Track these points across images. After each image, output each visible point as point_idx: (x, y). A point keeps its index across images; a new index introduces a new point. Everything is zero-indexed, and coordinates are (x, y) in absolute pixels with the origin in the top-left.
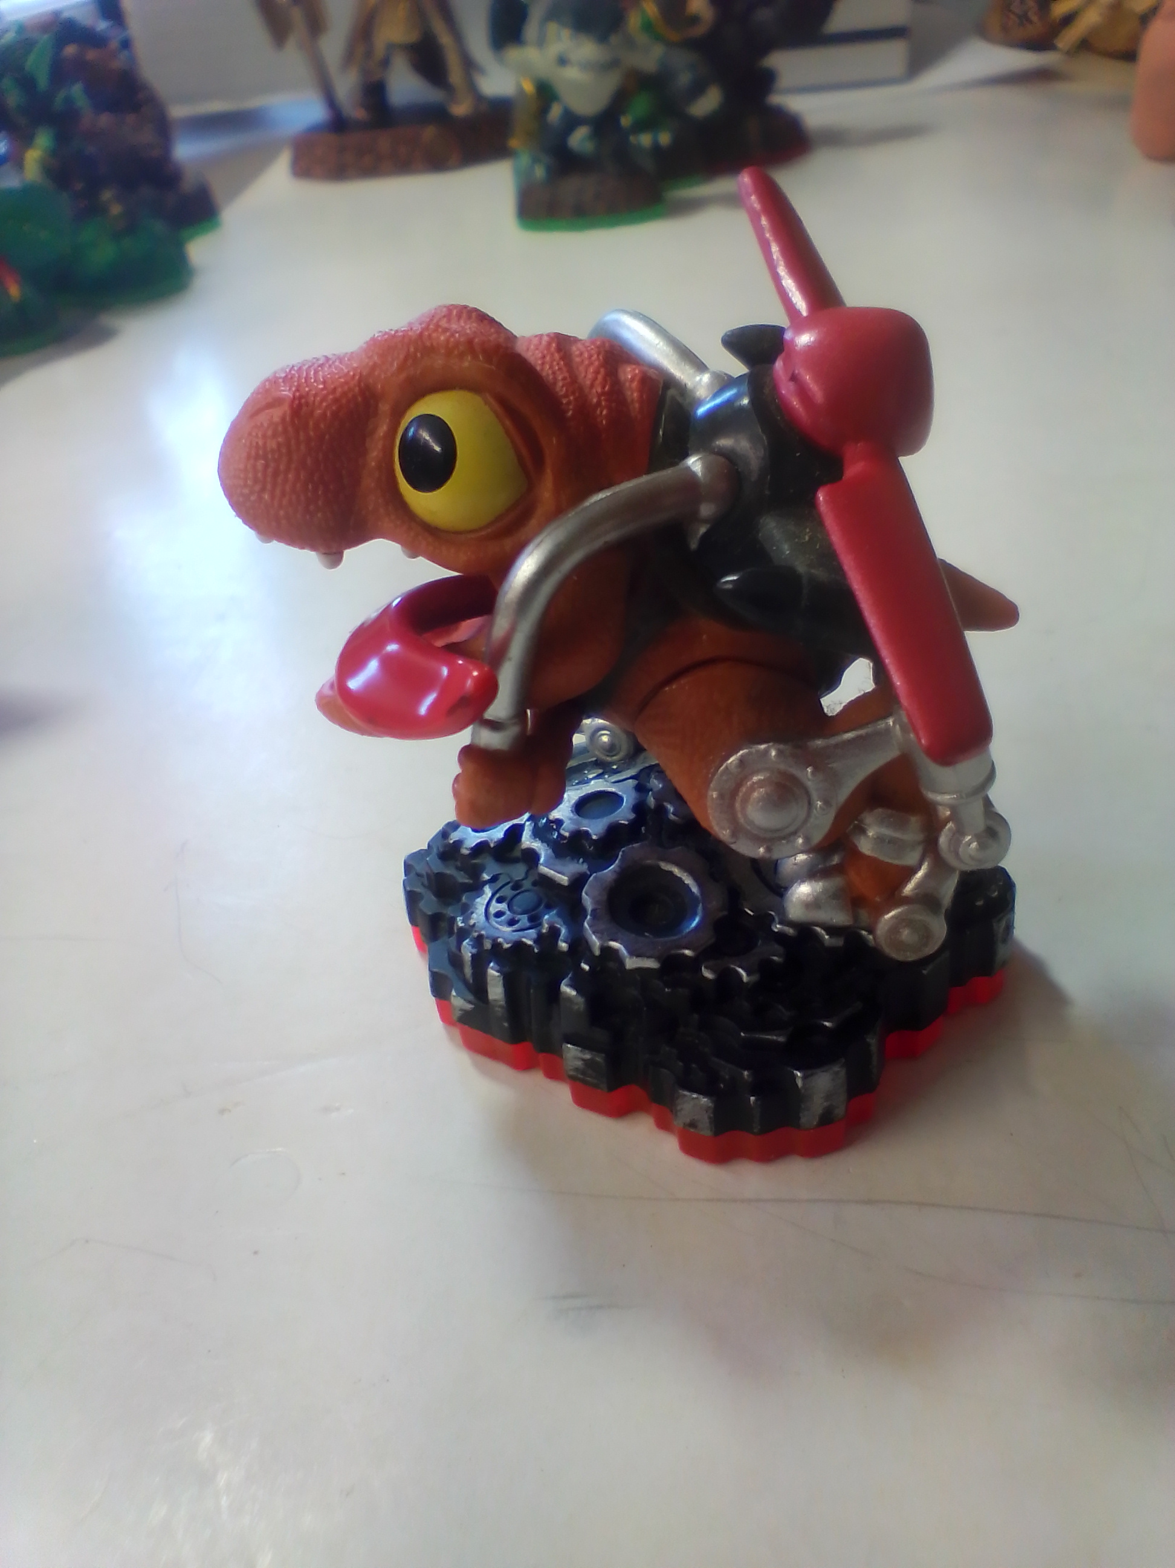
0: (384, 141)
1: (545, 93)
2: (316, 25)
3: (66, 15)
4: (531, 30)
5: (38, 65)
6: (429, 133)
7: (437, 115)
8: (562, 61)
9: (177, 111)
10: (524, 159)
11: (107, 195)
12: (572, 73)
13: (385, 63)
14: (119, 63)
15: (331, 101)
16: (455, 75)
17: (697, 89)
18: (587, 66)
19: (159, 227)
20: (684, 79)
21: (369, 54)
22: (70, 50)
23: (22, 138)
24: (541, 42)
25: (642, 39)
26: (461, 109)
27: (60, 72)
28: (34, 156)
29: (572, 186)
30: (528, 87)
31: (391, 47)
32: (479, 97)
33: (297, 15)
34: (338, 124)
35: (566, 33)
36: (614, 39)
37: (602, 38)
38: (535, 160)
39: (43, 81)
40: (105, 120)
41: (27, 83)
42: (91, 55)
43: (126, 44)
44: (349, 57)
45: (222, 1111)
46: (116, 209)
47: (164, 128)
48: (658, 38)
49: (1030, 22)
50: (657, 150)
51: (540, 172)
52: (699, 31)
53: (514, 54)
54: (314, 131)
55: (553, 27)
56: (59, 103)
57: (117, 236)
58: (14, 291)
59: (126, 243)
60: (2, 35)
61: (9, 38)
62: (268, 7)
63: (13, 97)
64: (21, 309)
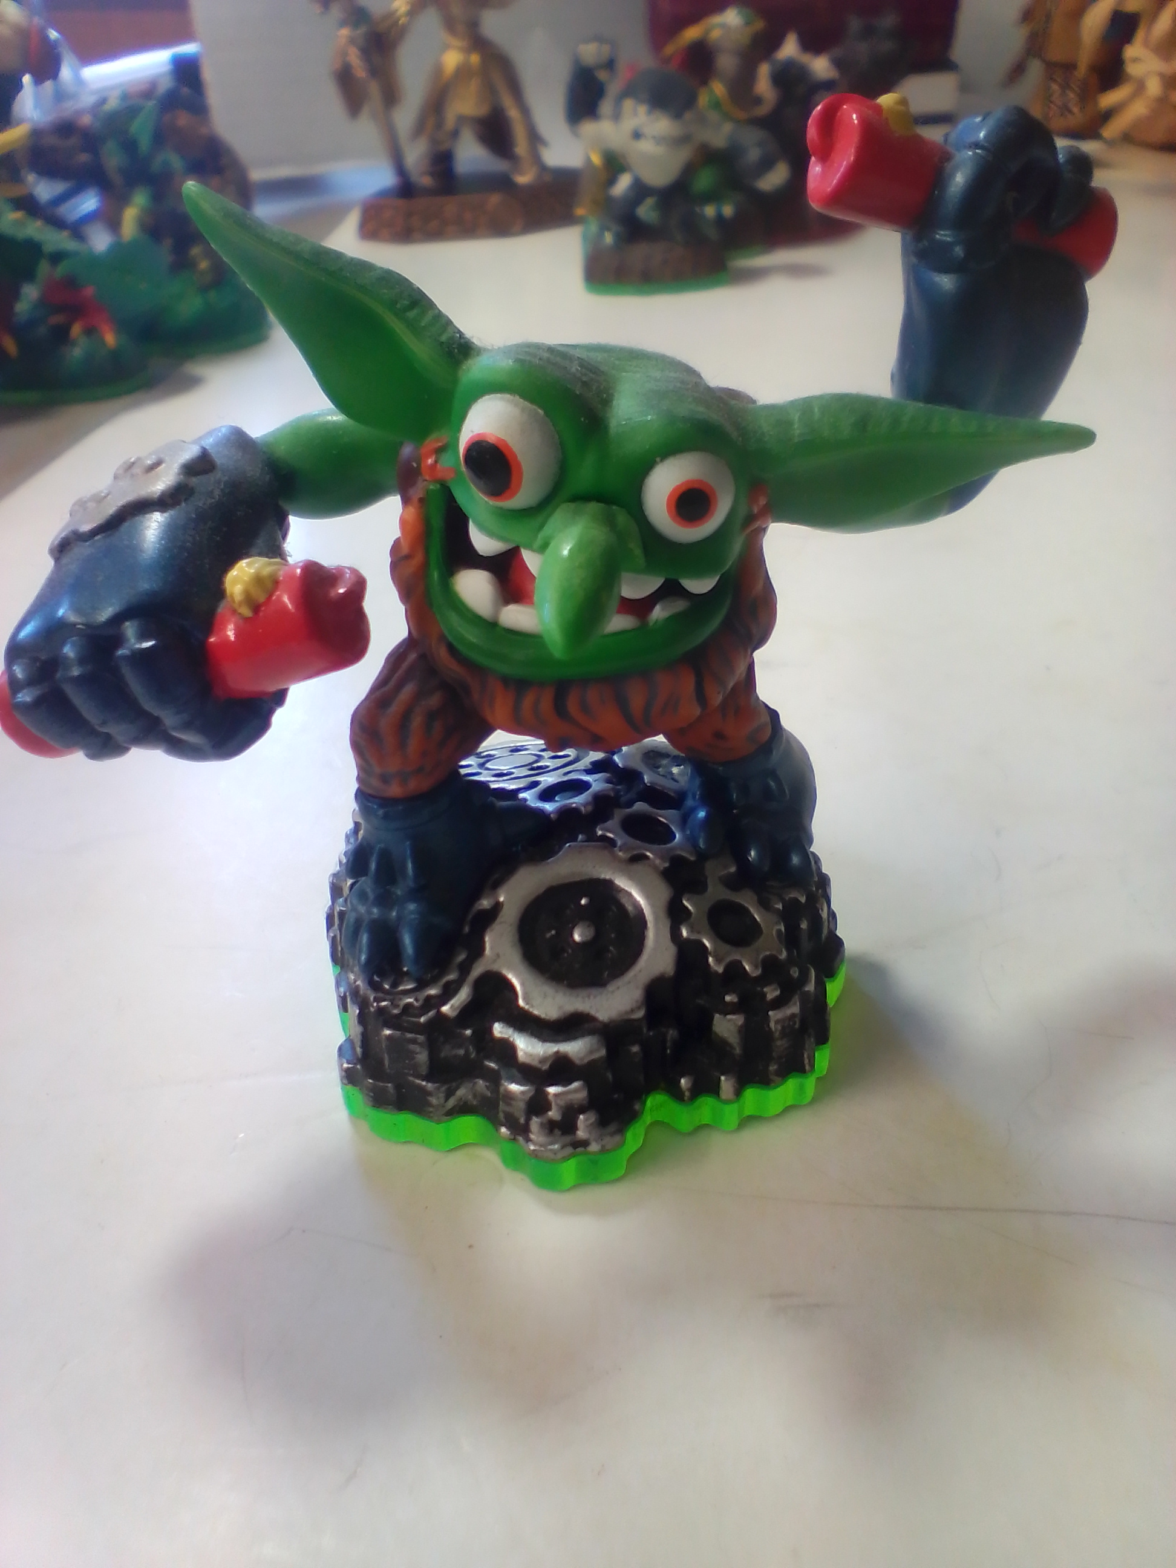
0: (450, 206)
1: (614, 164)
2: (391, 97)
4: (606, 107)
5: (141, 129)
6: (494, 199)
7: (503, 183)
8: (637, 135)
9: (257, 175)
10: (593, 227)
11: (198, 250)
12: (646, 146)
13: (455, 134)
15: (400, 169)
16: (521, 148)
17: (766, 165)
18: (659, 140)
20: (753, 155)
21: (439, 124)
22: (167, 117)
23: (117, 196)
24: (617, 117)
25: (713, 116)
26: (523, 179)
27: (160, 137)
28: (131, 216)
29: (640, 252)
30: (596, 159)
31: (462, 119)
32: (543, 168)
33: (374, 89)
34: (406, 189)
35: (642, 109)
36: (688, 116)
37: (677, 115)
38: (603, 228)
39: (145, 142)
41: (130, 146)
44: (419, 129)
46: (205, 264)
47: (245, 191)
48: (727, 117)
49: (1070, 111)
50: (720, 219)
51: (608, 238)
52: (763, 110)
53: (589, 128)
54: (384, 194)
55: (628, 104)
56: (156, 165)
57: (204, 289)
58: (110, 339)
59: (213, 295)
60: (104, 101)
61: (113, 104)
62: (345, 78)
63: (113, 159)
64: (115, 355)
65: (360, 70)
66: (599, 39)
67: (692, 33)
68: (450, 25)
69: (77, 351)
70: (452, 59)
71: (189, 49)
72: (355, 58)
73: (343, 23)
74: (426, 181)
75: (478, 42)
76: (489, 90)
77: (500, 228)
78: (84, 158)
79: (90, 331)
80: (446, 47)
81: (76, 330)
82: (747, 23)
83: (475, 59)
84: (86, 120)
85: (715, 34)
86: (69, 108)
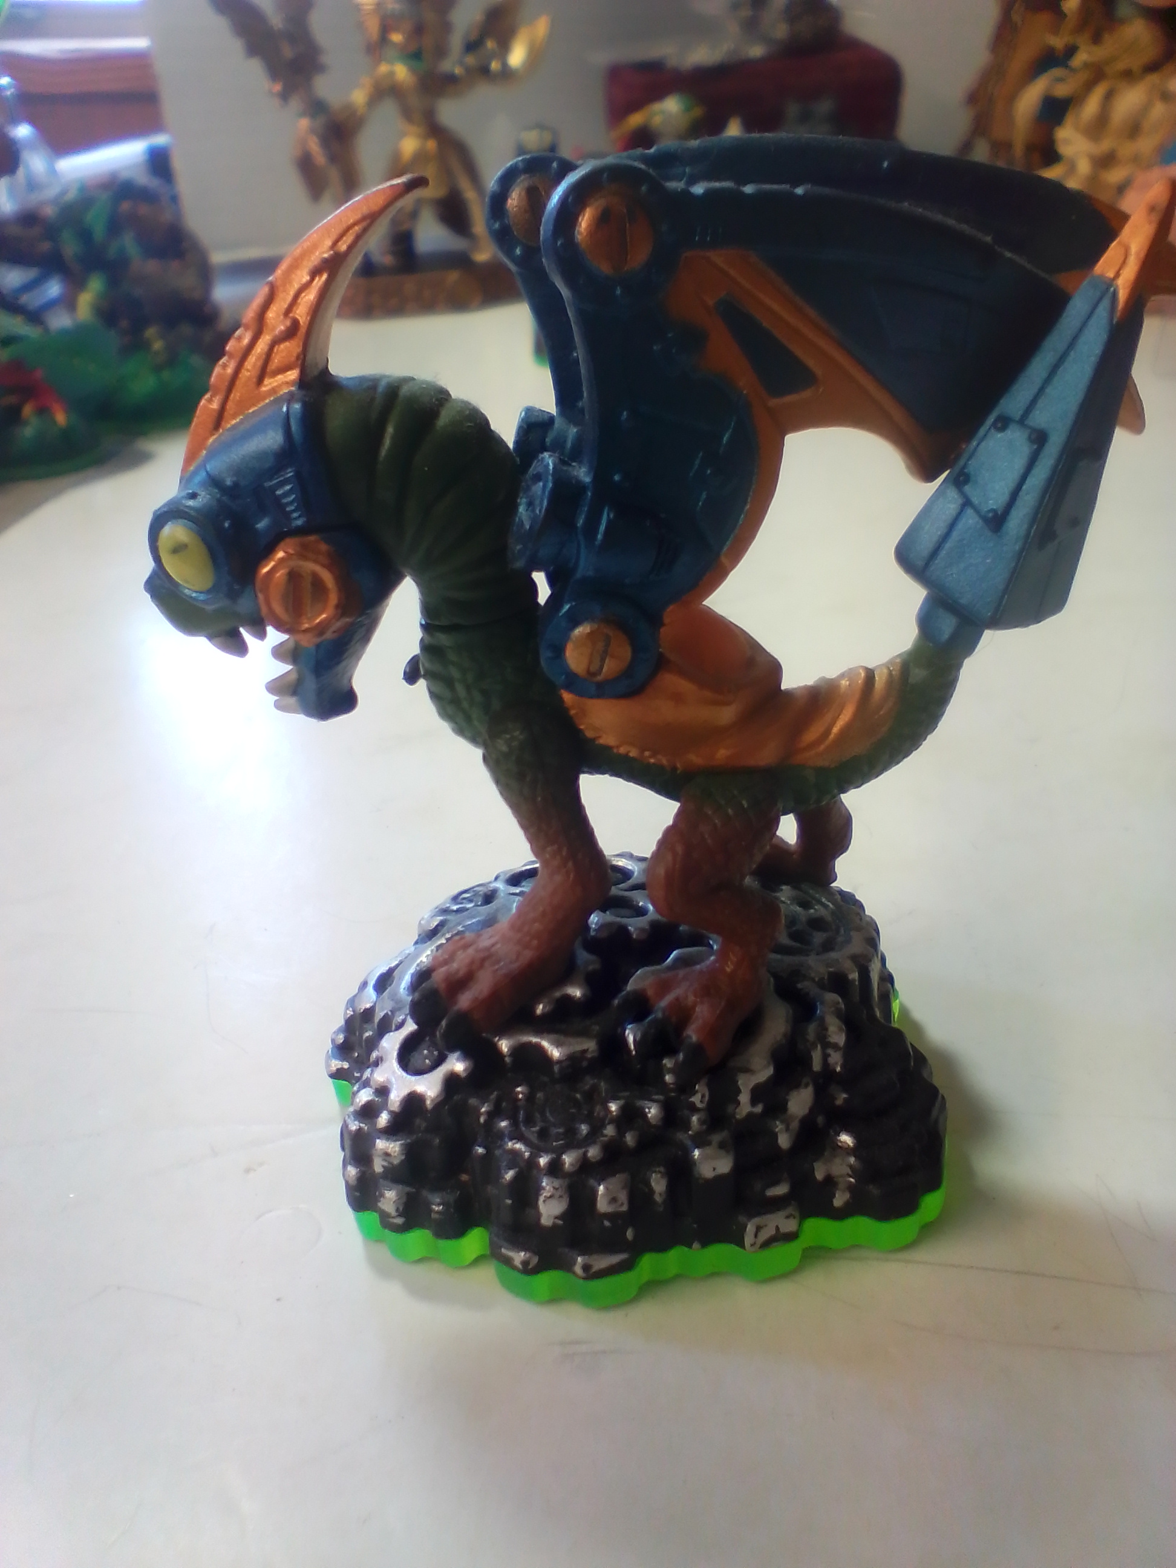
0: (410, 284)
2: (351, 178)
3: (125, 175)
5: (97, 221)
6: (453, 277)
7: (461, 261)
9: (218, 258)
11: (151, 332)
13: (414, 215)
14: (167, 217)
16: (478, 226)
19: (196, 361)
22: (125, 206)
23: (75, 282)
26: (480, 256)
27: (115, 226)
28: (86, 300)
31: (423, 203)
33: (334, 175)
34: (368, 268)
39: (99, 231)
40: (152, 266)
41: (85, 235)
42: (144, 210)
43: (175, 199)
45: (248, 1171)
46: (158, 345)
47: (206, 274)
56: (112, 252)
57: (158, 369)
58: (61, 418)
59: (166, 375)
60: (64, 192)
61: (71, 195)
62: (306, 165)
63: (70, 248)
64: (66, 434)
65: (320, 157)
66: (540, 126)
67: (636, 120)
68: (407, 114)
69: (29, 429)
70: (409, 145)
71: (160, 140)
72: (315, 147)
73: (303, 114)
74: (388, 260)
75: (434, 130)
76: (446, 171)
77: (458, 303)
78: (46, 246)
79: (43, 411)
80: (403, 135)
81: (28, 410)
82: (688, 110)
83: (431, 145)
84: (49, 211)
85: (657, 121)
86: (34, 199)
